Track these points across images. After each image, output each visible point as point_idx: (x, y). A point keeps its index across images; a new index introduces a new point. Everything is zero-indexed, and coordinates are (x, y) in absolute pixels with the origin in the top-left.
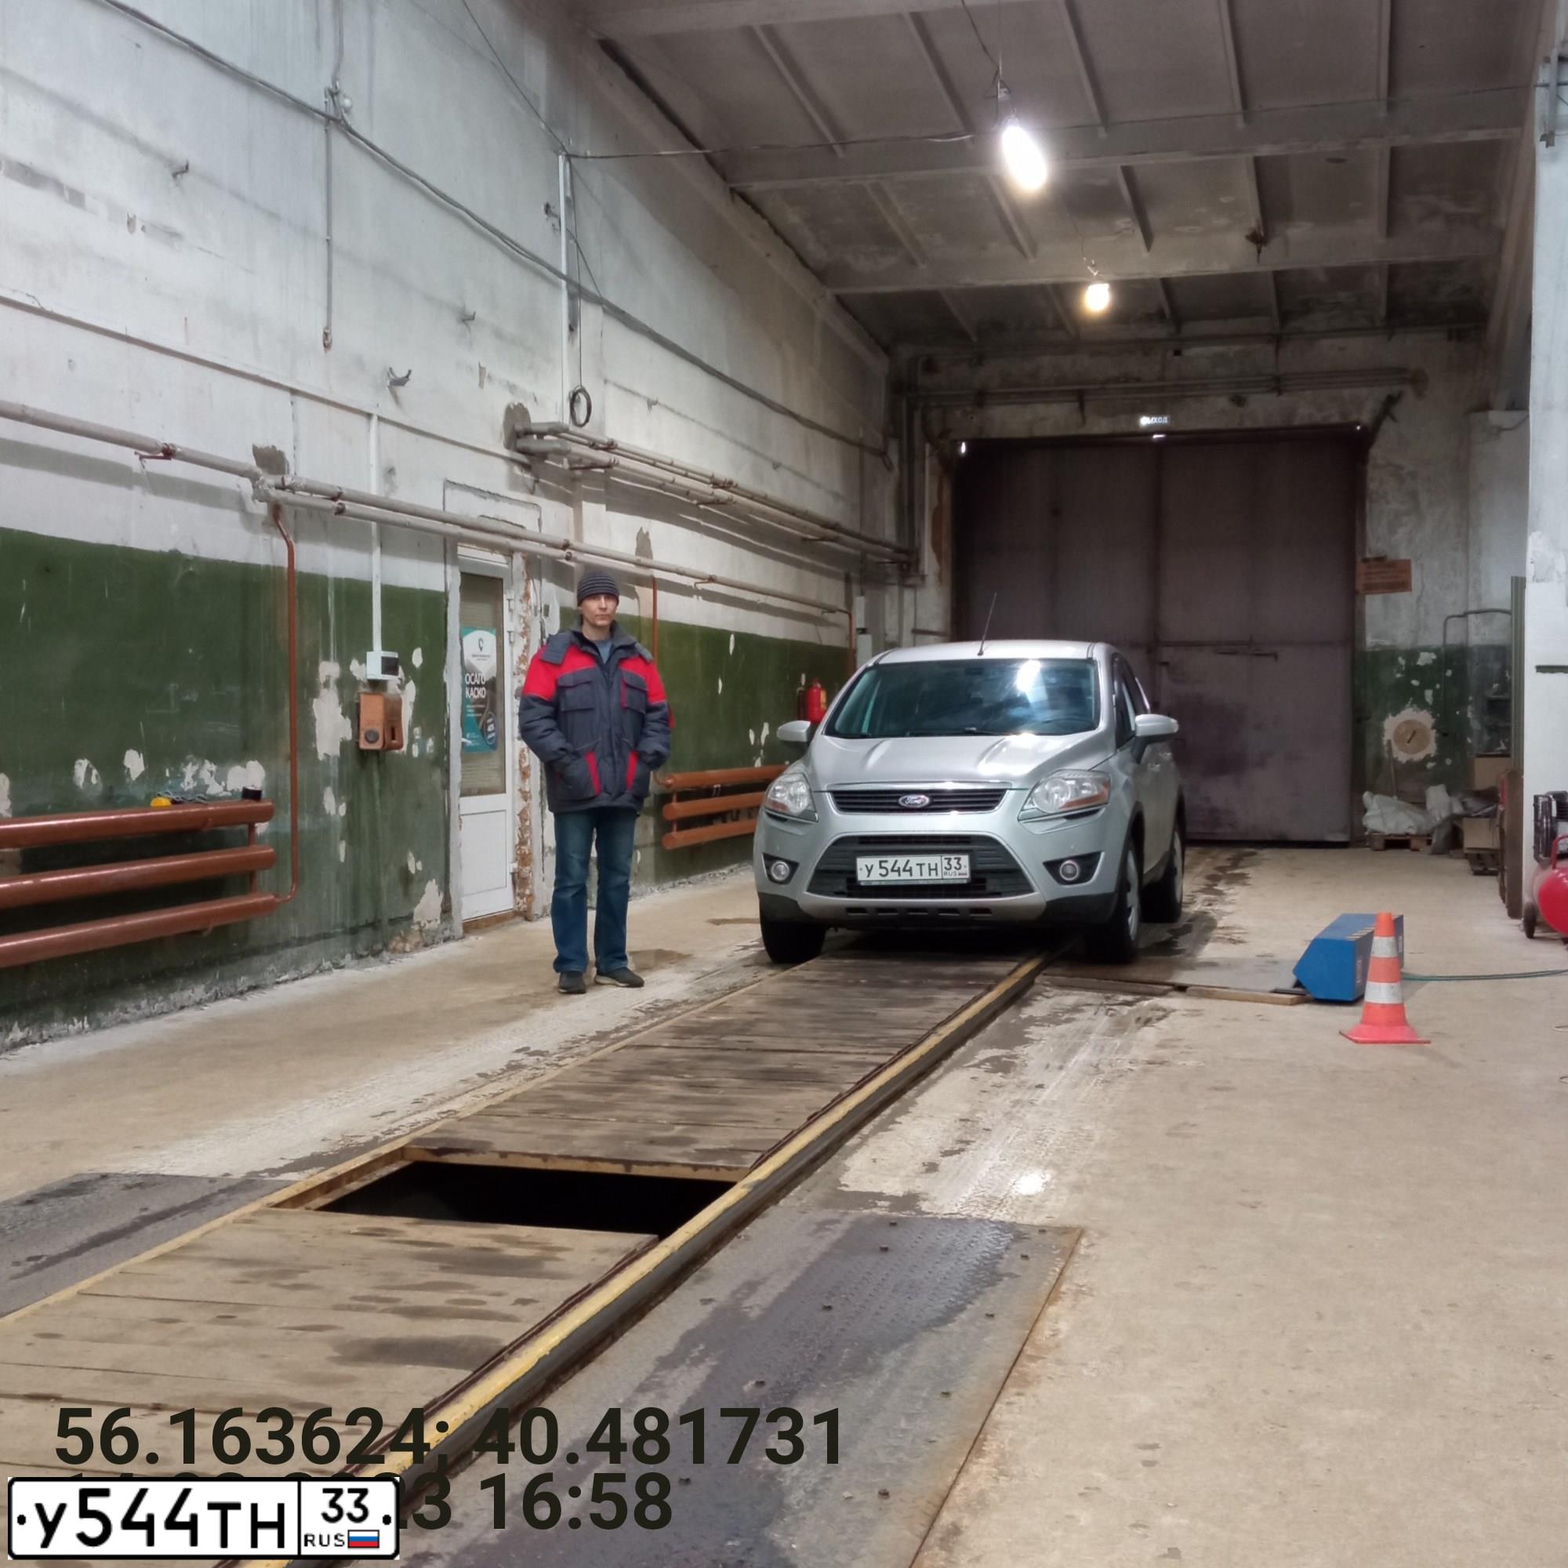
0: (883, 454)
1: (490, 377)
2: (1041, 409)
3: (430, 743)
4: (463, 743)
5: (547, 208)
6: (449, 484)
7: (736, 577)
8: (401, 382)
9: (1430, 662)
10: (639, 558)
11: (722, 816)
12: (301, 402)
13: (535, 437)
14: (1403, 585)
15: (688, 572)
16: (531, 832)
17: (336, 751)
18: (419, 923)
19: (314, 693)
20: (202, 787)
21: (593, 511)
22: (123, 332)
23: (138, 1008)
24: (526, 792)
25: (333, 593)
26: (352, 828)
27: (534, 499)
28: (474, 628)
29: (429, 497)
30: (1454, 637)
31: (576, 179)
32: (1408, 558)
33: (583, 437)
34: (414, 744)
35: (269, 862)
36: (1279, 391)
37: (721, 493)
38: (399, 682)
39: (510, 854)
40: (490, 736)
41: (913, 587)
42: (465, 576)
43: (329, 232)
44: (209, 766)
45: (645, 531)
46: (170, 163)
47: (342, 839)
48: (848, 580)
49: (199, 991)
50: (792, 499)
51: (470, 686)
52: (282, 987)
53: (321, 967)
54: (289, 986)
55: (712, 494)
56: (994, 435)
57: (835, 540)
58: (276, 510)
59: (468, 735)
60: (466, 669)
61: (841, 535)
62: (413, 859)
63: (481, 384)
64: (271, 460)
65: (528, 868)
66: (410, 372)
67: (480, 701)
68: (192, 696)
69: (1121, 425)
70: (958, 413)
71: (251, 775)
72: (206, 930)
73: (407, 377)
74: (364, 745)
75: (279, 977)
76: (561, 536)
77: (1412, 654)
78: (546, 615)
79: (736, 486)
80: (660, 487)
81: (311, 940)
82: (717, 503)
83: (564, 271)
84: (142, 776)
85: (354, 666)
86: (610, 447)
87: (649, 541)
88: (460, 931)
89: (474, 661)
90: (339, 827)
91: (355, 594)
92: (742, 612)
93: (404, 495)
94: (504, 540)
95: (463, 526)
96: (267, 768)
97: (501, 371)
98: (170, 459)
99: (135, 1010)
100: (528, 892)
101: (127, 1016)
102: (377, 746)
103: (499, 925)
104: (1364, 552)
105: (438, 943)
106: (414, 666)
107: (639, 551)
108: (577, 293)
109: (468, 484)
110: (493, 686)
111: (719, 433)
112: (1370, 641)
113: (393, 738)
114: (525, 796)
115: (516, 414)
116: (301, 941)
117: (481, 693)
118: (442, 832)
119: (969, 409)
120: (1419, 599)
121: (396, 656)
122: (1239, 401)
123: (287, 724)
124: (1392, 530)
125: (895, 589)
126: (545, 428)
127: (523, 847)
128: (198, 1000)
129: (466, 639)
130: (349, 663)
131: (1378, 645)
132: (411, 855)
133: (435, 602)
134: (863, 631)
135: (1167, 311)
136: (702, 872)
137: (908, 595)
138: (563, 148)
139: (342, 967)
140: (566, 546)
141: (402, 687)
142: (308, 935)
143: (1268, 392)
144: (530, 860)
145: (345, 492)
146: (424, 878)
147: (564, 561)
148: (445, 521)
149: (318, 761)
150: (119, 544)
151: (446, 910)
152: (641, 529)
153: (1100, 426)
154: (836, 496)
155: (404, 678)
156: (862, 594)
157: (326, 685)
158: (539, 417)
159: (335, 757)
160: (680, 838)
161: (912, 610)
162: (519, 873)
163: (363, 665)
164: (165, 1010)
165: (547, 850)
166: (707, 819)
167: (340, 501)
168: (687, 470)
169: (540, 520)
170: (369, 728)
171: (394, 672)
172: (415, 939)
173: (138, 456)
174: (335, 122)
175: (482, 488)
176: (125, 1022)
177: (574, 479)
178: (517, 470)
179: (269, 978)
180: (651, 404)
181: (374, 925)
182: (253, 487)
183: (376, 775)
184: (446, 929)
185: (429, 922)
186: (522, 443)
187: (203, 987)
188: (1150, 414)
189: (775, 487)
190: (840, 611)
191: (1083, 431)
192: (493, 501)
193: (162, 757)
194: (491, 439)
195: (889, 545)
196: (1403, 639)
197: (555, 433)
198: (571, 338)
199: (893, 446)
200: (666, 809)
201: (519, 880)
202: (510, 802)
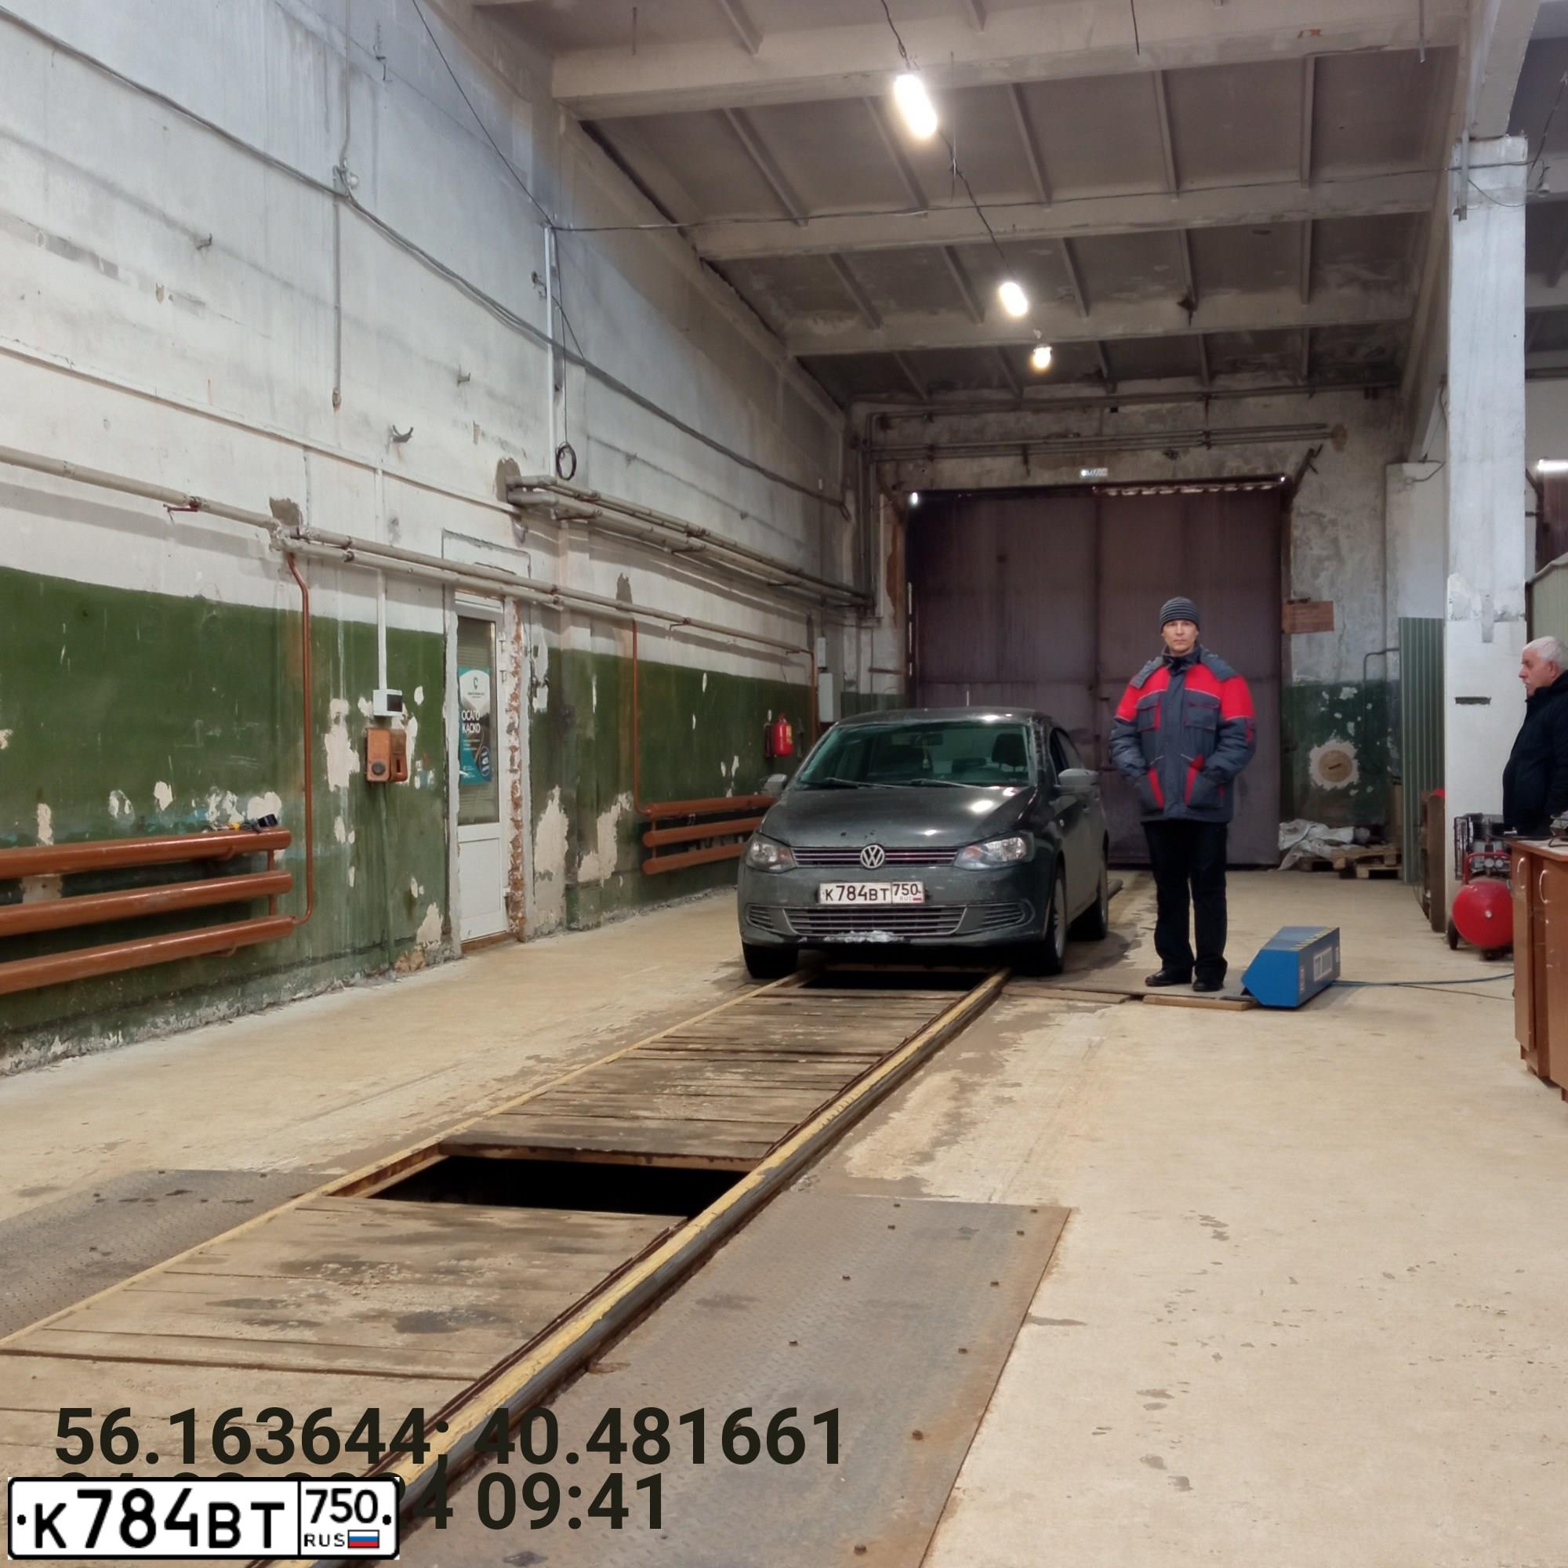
0: (841, 505)
1: (483, 435)
2: (988, 462)
3: (431, 775)
4: (461, 776)
5: (535, 276)
6: (448, 534)
7: (708, 620)
8: (403, 439)
9: (1352, 696)
10: (620, 602)
11: (697, 843)
12: (312, 455)
13: (525, 489)
14: (1328, 626)
15: (665, 615)
16: (523, 860)
17: (345, 783)
18: (421, 944)
19: (325, 728)
20: (224, 818)
21: (575, 558)
22: (152, 393)
23: (167, 1023)
24: (518, 821)
25: (342, 636)
26: (361, 854)
27: (524, 547)
28: (470, 668)
29: (428, 545)
30: (1374, 673)
31: (560, 250)
32: (1330, 600)
33: (570, 490)
34: (417, 777)
35: (285, 886)
36: (1209, 445)
37: (695, 542)
38: (403, 718)
39: (504, 879)
40: (484, 769)
41: (871, 628)
42: (460, 618)
43: (338, 300)
44: (231, 797)
45: (624, 577)
46: (194, 236)
47: (351, 865)
48: (809, 622)
49: (223, 1007)
50: (758, 547)
51: (466, 722)
52: (297, 1004)
53: (333, 986)
54: (304, 1003)
55: (687, 542)
56: (945, 486)
57: (796, 585)
58: (291, 557)
59: (464, 768)
60: (463, 707)
61: (805, 581)
62: (416, 884)
63: (475, 442)
64: (286, 511)
65: (520, 892)
66: (412, 429)
67: (475, 736)
68: (216, 732)
69: (1062, 477)
70: (911, 466)
71: (266, 804)
72: (229, 950)
73: (409, 434)
74: (371, 777)
75: (295, 994)
76: (549, 583)
77: (1335, 689)
78: (536, 655)
79: (708, 535)
80: (638, 536)
81: (324, 960)
82: (690, 550)
83: (550, 336)
84: (170, 806)
85: (362, 704)
86: (594, 499)
87: (629, 586)
88: (458, 951)
89: (469, 698)
90: (349, 854)
91: (362, 636)
92: (713, 653)
93: (406, 544)
94: (497, 586)
95: (460, 573)
96: (284, 800)
97: (494, 429)
98: (196, 511)
99: (164, 1026)
100: (520, 915)
101: (158, 1031)
102: (384, 778)
103: (493, 946)
104: (1289, 595)
105: (439, 963)
106: (415, 703)
107: (619, 596)
108: (562, 354)
109: (465, 533)
110: (487, 722)
111: (692, 486)
112: (1296, 677)
113: (399, 770)
114: (517, 824)
115: (507, 468)
116: (315, 961)
117: (476, 728)
118: (443, 858)
119: (920, 462)
120: (1341, 637)
121: (400, 693)
122: (1171, 454)
123: (302, 757)
124: (1316, 576)
125: (854, 630)
126: (535, 481)
127: (515, 873)
128: (221, 1014)
129: (462, 679)
130: (357, 701)
131: (1302, 681)
132: (414, 880)
133: (434, 644)
134: (824, 670)
135: (1105, 372)
136: (679, 897)
137: (865, 637)
138: (549, 222)
139: (353, 985)
140: (554, 591)
141: (405, 723)
142: (321, 955)
143: (1199, 446)
144: (523, 885)
145: (354, 542)
146: (426, 901)
147: (552, 606)
148: (443, 568)
149: (329, 791)
150: (149, 590)
151: (446, 931)
152: (622, 575)
153: (1043, 477)
154: (798, 544)
155: (407, 715)
156: (823, 635)
157: (337, 721)
158: (528, 471)
159: (344, 788)
160: (660, 864)
161: (869, 649)
162: (512, 897)
163: (370, 702)
164: (192, 1025)
165: (537, 875)
166: (684, 846)
167: (349, 550)
168: (664, 520)
169: (529, 567)
170: (375, 761)
171: (400, 710)
172: (417, 958)
173: (166, 509)
174: (341, 196)
175: (477, 537)
176: (156, 1036)
177: (559, 528)
178: (507, 517)
179: (285, 997)
180: (631, 458)
181: (381, 945)
182: (271, 536)
183: (383, 804)
184: (446, 950)
185: (431, 943)
186: (513, 496)
187: (226, 1003)
188: (1089, 467)
189: (742, 535)
190: (803, 651)
191: (1030, 482)
192: (487, 549)
193: (188, 788)
194: (486, 489)
195: (847, 590)
196: (1326, 674)
197: (544, 486)
198: (556, 398)
199: (850, 498)
200: (646, 836)
201: (512, 904)
202: (502, 830)
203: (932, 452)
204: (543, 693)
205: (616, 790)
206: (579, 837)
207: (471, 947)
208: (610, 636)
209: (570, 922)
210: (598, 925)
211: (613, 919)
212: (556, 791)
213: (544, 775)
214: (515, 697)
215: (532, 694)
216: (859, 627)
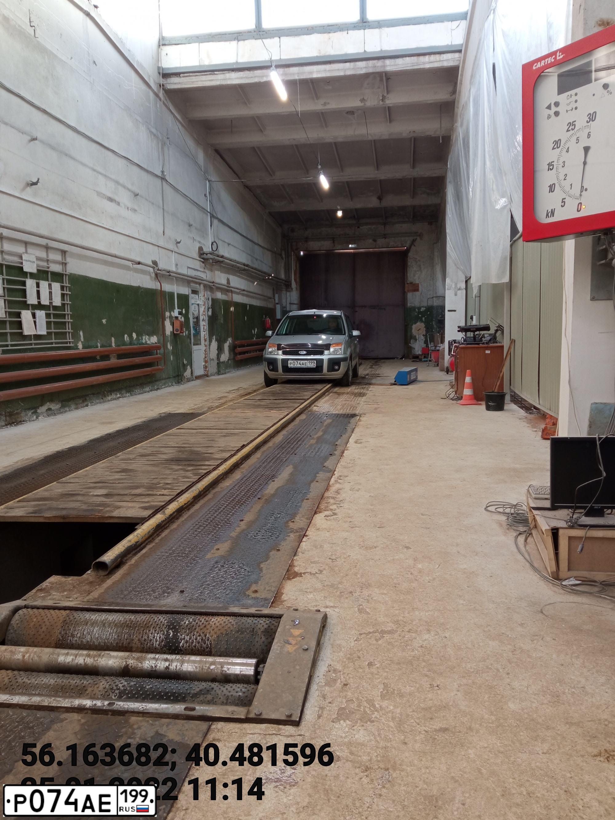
0: (281, 255)
1: (195, 240)
2: (322, 244)
3: (187, 332)
4: (193, 333)
5: (205, 195)
6: (188, 267)
7: (249, 290)
8: (179, 243)
9: (424, 310)
10: (228, 285)
11: (247, 352)
12: (160, 248)
13: (205, 255)
14: (417, 290)
15: (239, 289)
16: (207, 355)
17: (169, 334)
18: (186, 376)
19: (165, 320)
20: (146, 342)
21: (217, 273)
22: (128, 235)
23: (138, 391)
25: (167, 295)
26: (174, 352)
27: (205, 271)
29: (184, 271)
30: (430, 303)
31: (211, 187)
32: (418, 283)
33: (216, 254)
34: (184, 333)
35: (160, 359)
36: (385, 238)
37: (246, 268)
39: (203, 360)
40: (198, 331)
41: (290, 291)
42: (192, 290)
43: (163, 206)
44: (147, 337)
46: (134, 193)
47: (172, 355)
48: (273, 290)
50: (260, 268)
51: (194, 318)
53: (169, 385)
54: (164, 389)
55: (244, 268)
56: (310, 250)
57: (271, 279)
58: (156, 275)
59: (194, 331)
60: (193, 314)
62: (185, 360)
63: (193, 242)
64: (155, 263)
65: (207, 364)
67: (195, 322)
68: (143, 320)
69: (344, 247)
70: (301, 243)
71: (154, 340)
72: (150, 374)
73: (180, 241)
74: (175, 332)
77: (419, 308)
78: (209, 300)
79: (249, 266)
80: (232, 266)
81: (167, 379)
82: (244, 270)
83: (209, 211)
84: (136, 338)
86: (222, 257)
87: (229, 280)
88: (194, 378)
89: (194, 312)
90: (171, 352)
91: (171, 295)
92: (250, 299)
93: (180, 271)
94: (199, 281)
95: (192, 278)
96: (157, 337)
97: (198, 239)
98: (139, 264)
100: (207, 370)
102: (178, 333)
103: (202, 377)
104: (407, 281)
105: (190, 381)
106: (183, 313)
107: (227, 283)
108: (212, 216)
109: (192, 267)
110: (197, 318)
111: (243, 251)
112: (409, 305)
113: (182, 331)
114: (206, 346)
115: (200, 249)
116: (165, 379)
117: (195, 320)
118: (190, 354)
119: (303, 242)
120: (421, 293)
121: (180, 310)
122: (375, 241)
123: (161, 327)
124: (414, 276)
125: (284, 292)
126: (207, 252)
127: (206, 359)
128: (148, 391)
129: (192, 307)
130: (171, 313)
131: (411, 306)
133: (187, 297)
134: (277, 304)
135: (356, 216)
136: (244, 367)
137: (288, 294)
138: (207, 179)
139: (174, 386)
140: (213, 282)
141: (181, 318)
142: (166, 377)
143: (382, 238)
144: (207, 362)
145: (170, 271)
146: (187, 365)
147: (213, 286)
148: (188, 277)
149: (167, 336)
150: (130, 285)
151: (192, 373)
152: (228, 277)
153: (339, 247)
154: (270, 267)
155: (182, 316)
156: (277, 293)
157: (167, 318)
158: (205, 250)
160: (239, 357)
161: (289, 297)
162: (205, 365)
163: (174, 313)
164: (142, 393)
165: (211, 359)
166: (244, 353)
167: (169, 273)
168: (238, 262)
169: (206, 276)
170: (176, 328)
171: (180, 315)
172: (186, 380)
173: (132, 264)
174: (163, 179)
175: (195, 268)
176: (136, 395)
177: (213, 265)
178: (201, 263)
179: (161, 387)
180: (229, 244)
181: (178, 376)
182: (152, 270)
183: (178, 339)
184: (192, 378)
185: (189, 376)
186: (202, 256)
187: (148, 388)
188: (352, 244)
189: (257, 265)
190: (272, 298)
191: (334, 248)
192: (197, 271)
193: (139, 335)
194: (196, 256)
195: (283, 280)
196: (417, 304)
197: (210, 254)
198: (211, 228)
199: (283, 253)
200: (236, 350)
201: (205, 367)
202: (202, 347)
203: (307, 239)
204: (210, 310)
205: (228, 337)
206: (220, 349)
207: (198, 378)
208: (226, 295)
209: (219, 373)
210: (225, 373)
211: (228, 372)
212: (214, 337)
213: (211, 332)
214: (204, 311)
215: (208, 311)
216: (287, 291)
